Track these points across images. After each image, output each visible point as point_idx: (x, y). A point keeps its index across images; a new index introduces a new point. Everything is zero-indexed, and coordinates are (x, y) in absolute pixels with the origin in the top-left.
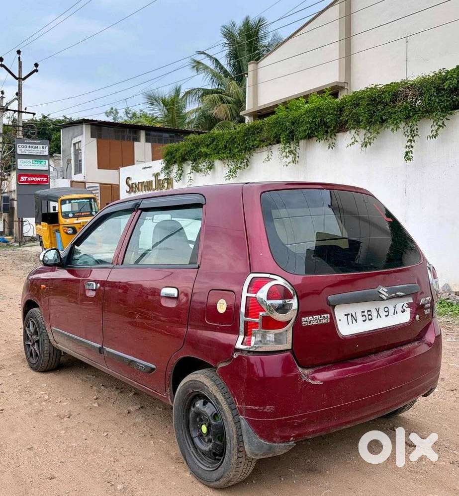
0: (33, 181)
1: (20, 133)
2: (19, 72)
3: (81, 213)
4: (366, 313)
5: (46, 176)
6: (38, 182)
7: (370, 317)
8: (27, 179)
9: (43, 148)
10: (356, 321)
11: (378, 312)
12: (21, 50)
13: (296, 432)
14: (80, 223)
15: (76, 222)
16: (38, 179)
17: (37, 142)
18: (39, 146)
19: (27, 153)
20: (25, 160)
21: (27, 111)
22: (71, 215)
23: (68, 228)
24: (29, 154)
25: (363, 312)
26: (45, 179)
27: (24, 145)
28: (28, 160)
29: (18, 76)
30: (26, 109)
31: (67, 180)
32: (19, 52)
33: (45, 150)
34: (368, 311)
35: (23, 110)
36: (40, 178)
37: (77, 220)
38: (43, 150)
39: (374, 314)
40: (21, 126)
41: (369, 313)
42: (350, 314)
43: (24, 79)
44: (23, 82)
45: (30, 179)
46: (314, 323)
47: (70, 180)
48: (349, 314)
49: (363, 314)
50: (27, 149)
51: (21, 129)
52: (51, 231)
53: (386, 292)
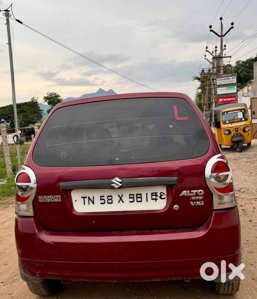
0: (227, 101)
1: (222, 71)
2: (221, 32)
3: (234, 120)
4: (106, 198)
5: (235, 97)
6: (230, 101)
7: (110, 201)
8: (223, 100)
9: (233, 78)
10: (93, 203)
11: (121, 198)
12: (222, 17)
13: (40, 272)
14: (233, 127)
15: (230, 126)
16: (230, 99)
17: (229, 75)
18: (230, 78)
19: (223, 84)
20: (221, 88)
21: (226, 56)
22: (227, 122)
23: (225, 130)
24: (225, 84)
25: (102, 196)
26: (234, 99)
27: (221, 79)
28: (224, 88)
29: (220, 35)
30: (225, 55)
31: (248, 98)
32: (221, 19)
33: (234, 79)
34: (108, 196)
35: (224, 56)
36: (231, 99)
37: (231, 125)
38: (233, 80)
39: (116, 199)
40: (222, 67)
41: (110, 198)
42: (88, 198)
43: (224, 36)
44: (223, 37)
45: (224, 100)
46: (48, 201)
47: (250, 98)
48: (86, 197)
49: (102, 198)
50: (223, 81)
51: (222, 68)
52: (219, 132)
53: (120, 183)
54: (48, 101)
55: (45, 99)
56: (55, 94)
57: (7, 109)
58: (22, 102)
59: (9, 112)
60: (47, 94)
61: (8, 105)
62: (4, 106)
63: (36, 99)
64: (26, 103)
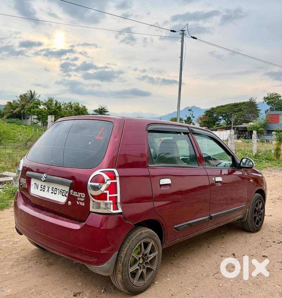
4: (42, 187)
7: (44, 190)
11: (48, 189)
25: (42, 185)
39: (46, 189)
41: (44, 187)
48: (36, 184)
53: (45, 178)
54: (267, 101)
55: (264, 99)
56: (276, 94)
57: (225, 108)
58: (241, 102)
59: (227, 110)
60: (268, 94)
61: (228, 104)
62: (223, 104)
63: (254, 99)
64: (244, 103)
